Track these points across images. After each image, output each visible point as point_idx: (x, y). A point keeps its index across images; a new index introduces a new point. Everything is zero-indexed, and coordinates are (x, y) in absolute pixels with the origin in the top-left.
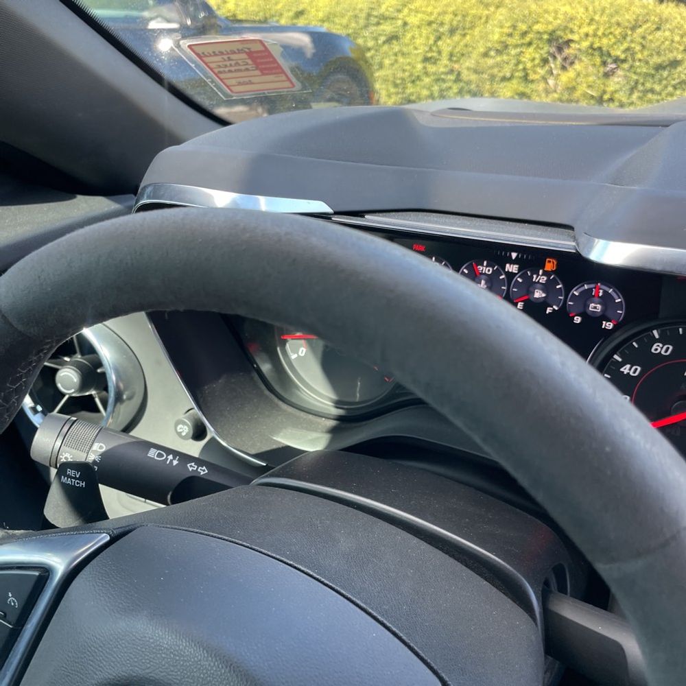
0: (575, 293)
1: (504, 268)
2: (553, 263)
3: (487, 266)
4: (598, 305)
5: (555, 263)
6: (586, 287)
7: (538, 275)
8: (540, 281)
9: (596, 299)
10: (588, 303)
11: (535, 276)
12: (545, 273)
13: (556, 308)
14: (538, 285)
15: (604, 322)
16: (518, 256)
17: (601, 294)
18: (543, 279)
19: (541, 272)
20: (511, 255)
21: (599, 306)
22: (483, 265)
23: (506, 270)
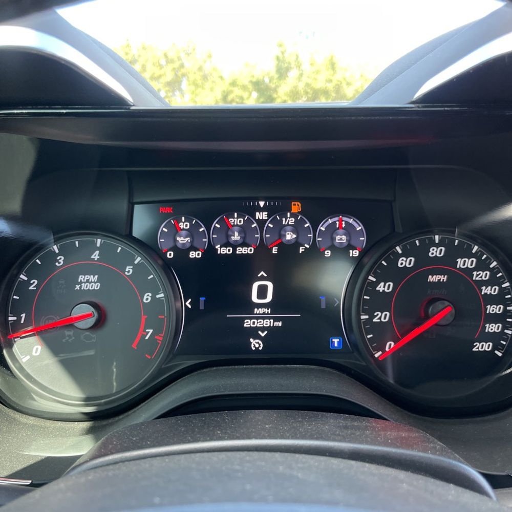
0: (321, 228)
1: (254, 217)
2: (298, 205)
3: (237, 218)
4: (343, 236)
5: (300, 205)
6: (330, 221)
7: (286, 218)
8: (290, 223)
9: (341, 231)
10: (334, 236)
11: (284, 219)
12: (292, 215)
13: (308, 247)
14: (289, 228)
15: (351, 251)
16: (265, 204)
17: (344, 226)
18: (292, 221)
19: (289, 214)
20: (259, 204)
21: (344, 237)
22: (234, 218)
23: (257, 218)
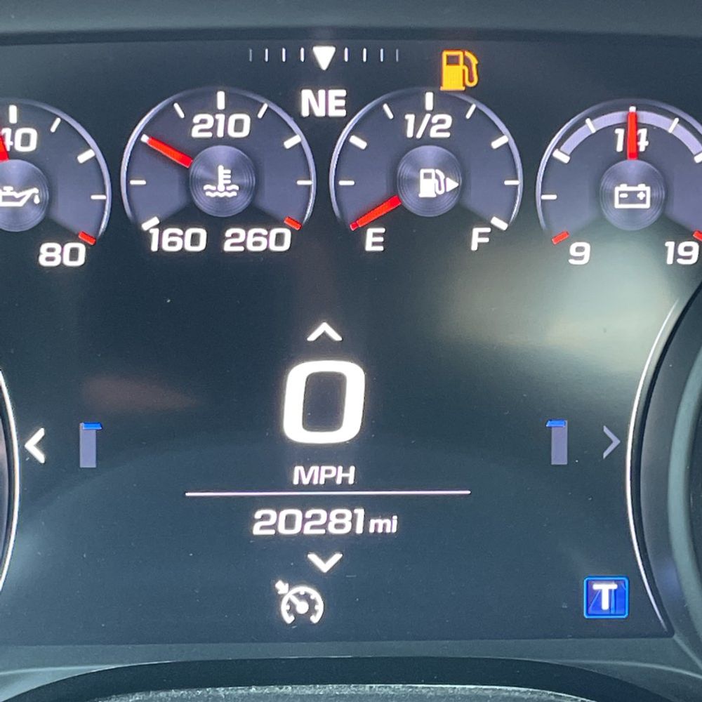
0: (558, 155)
1: (292, 106)
2: (467, 62)
3: (228, 112)
4: (642, 187)
5: (474, 61)
6: (591, 126)
7: (420, 112)
8: (433, 133)
9: (632, 166)
10: (606, 183)
11: (410, 118)
12: (447, 102)
13: (502, 225)
14: (429, 152)
15: (670, 245)
16: (337, 58)
17: (643, 144)
18: (441, 125)
19: (429, 99)
20: (311, 58)
21: (644, 190)
22: (214, 111)
23: (305, 113)
